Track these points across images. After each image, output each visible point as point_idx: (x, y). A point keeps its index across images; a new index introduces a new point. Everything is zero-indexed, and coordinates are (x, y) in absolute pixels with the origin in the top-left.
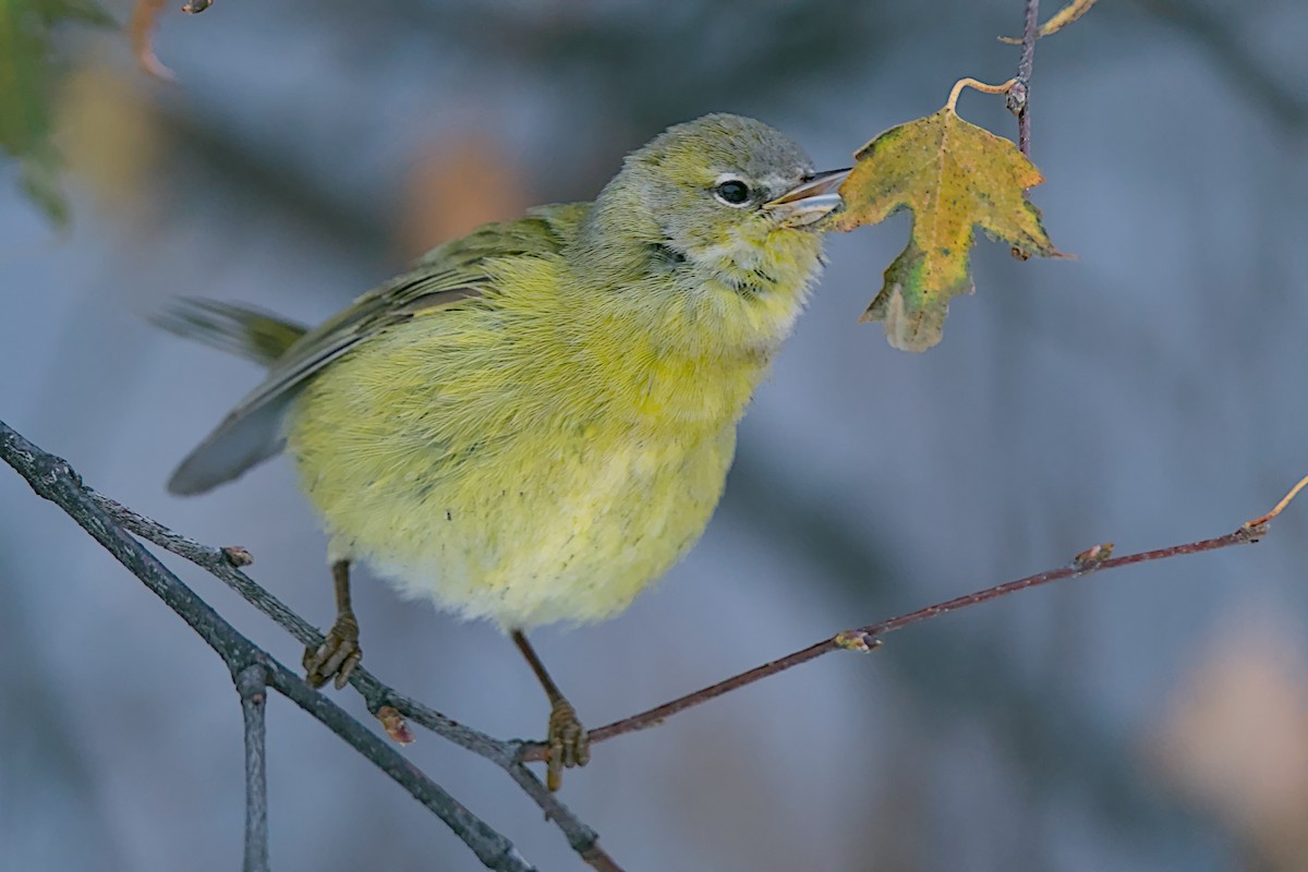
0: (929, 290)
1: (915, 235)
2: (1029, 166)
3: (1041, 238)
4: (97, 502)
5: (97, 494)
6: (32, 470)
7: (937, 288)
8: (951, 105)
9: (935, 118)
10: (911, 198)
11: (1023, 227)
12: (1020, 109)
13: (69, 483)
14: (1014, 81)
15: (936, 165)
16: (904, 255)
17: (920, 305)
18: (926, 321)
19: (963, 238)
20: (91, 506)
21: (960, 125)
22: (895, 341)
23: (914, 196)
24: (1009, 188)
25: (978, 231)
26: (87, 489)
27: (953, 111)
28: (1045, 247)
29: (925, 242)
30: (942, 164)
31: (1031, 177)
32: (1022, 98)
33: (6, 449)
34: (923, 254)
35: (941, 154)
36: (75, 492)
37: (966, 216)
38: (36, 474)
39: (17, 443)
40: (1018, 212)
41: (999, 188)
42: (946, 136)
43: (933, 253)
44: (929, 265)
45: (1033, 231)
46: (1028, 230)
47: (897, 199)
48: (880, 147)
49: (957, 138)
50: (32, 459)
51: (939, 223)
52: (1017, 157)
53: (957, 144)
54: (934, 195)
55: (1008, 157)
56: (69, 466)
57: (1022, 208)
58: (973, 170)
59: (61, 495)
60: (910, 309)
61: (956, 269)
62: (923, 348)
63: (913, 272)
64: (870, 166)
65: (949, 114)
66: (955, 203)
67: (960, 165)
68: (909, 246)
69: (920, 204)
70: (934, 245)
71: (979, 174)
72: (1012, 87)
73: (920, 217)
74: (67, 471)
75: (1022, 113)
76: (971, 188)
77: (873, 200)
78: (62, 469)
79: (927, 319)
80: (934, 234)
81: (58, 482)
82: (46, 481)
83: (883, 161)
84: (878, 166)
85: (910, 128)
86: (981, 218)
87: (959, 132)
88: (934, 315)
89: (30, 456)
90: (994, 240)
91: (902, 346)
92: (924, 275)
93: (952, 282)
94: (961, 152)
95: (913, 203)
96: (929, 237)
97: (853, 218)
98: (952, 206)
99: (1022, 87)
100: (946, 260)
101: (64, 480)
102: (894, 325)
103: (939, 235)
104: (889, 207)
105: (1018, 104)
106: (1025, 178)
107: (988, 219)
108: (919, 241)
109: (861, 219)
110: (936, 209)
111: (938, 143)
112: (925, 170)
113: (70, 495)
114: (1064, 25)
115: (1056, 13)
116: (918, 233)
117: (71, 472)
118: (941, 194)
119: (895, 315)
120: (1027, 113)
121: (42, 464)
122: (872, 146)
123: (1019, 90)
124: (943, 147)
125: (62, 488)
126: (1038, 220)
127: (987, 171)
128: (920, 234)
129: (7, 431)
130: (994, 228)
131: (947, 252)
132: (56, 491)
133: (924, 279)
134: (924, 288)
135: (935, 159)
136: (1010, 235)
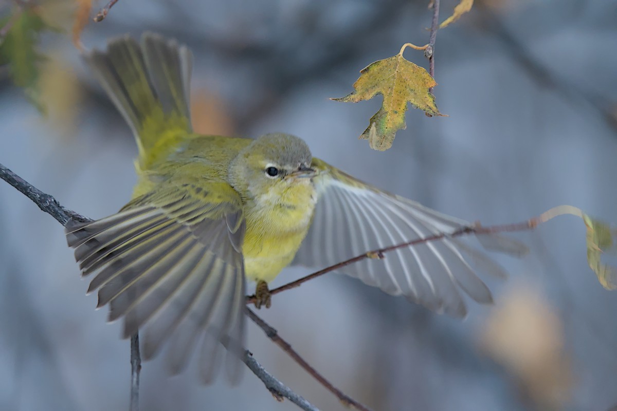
0: (388, 128)
1: (384, 105)
2: (431, 79)
3: (434, 108)
4: (66, 212)
5: (66, 209)
6: (39, 201)
7: (391, 127)
8: (401, 53)
9: (394, 58)
10: (383, 90)
11: (427, 103)
12: (430, 56)
13: (54, 206)
14: (427, 45)
15: (394, 77)
16: (378, 112)
17: (384, 133)
18: (386, 140)
19: (403, 107)
20: (64, 214)
21: (404, 61)
22: (372, 146)
23: (384, 89)
24: (423, 87)
25: (409, 104)
26: (61, 207)
27: (401, 56)
28: (436, 112)
29: (387, 107)
30: (396, 76)
31: (432, 83)
32: (431, 52)
33: (28, 193)
34: (387, 113)
35: (396, 72)
36: (57, 209)
37: (404, 98)
38: (41, 202)
39: (32, 190)
40: (426, 97)
41: (418, 87)
42: (398, 65)
43: (390, 113)
44: (389, 117)
45: (431, 105)
46: (429, 105)
47: (377, 90)
48: (371, 69)
49: (403, 66)
50: (39, 196)
51: (393, 100)
52: (426, 75)
53: (403, 69)
54: (392, 89)
55: (423, 75)
56: (54, 198)
57: (427, 96)
58: (409, 80)
59: (51, 210)
60: (380, 135)
61: (399, 120)
62: (384, 150)
63: (382, 120)
64: (367, 76)
65: (400, 57)
66: (400, 93)
67: (404, 78)
68: (381, 109)
69: (386, 93)
70: (391, 109)
71: (411, 81)
72: (427, 47)
73: (386, 97)
74: (53, 200)
75: (431, 58)
76: (407, 87)
77: (367, 90)
78: (51, 200)
79: (387, 138)
80: (391, 104)
81: (50, 205)
82: (45, 205)
83: (372, 75)
84: (370, 76)
85: (383, 62)
86: (410, 99)
87: (403, 64)
88: (389, 137)
89: (38, 195)
90: (415, 108)
91: (375, 148)
92: (386, 121)
93: (397, 125)
94: (404, 72)
95: (383, 92)
96: (389, 106)
97: (359, 97)
98: (399, 94)
99: (431, 48)
100: (396, 116)
101: (52, 204)
102: (372, 139)
103: (393, 105)
104: (374, 93)
105: (429, 55)
106: (429, 84)
107: (413, 99)
108: (385, 108)
109: (362, 98)
110: (393, 95)
111: (395, 68)
112: (389, 79)
113: (54, 210)
114: (449, 24)
115: (446, 19)
116: (385, 104)
117: (55, 201)
118: (395, 89)
119: (372, 135)
120: (433, 58)
121: (43, 198)
122: (368, 68)
123: (430, 49)
124: (397, 70)
125: (51, 208)
126: (434, 101)
127: (414, 80)
128: (386, 105)
129: (28, 185)
130: (416, 103)
131: (396, 112)
132: (49, 209)
133: (386, 123)
134: (386, 126)
135: (393, 74)
136: (422, 106)
